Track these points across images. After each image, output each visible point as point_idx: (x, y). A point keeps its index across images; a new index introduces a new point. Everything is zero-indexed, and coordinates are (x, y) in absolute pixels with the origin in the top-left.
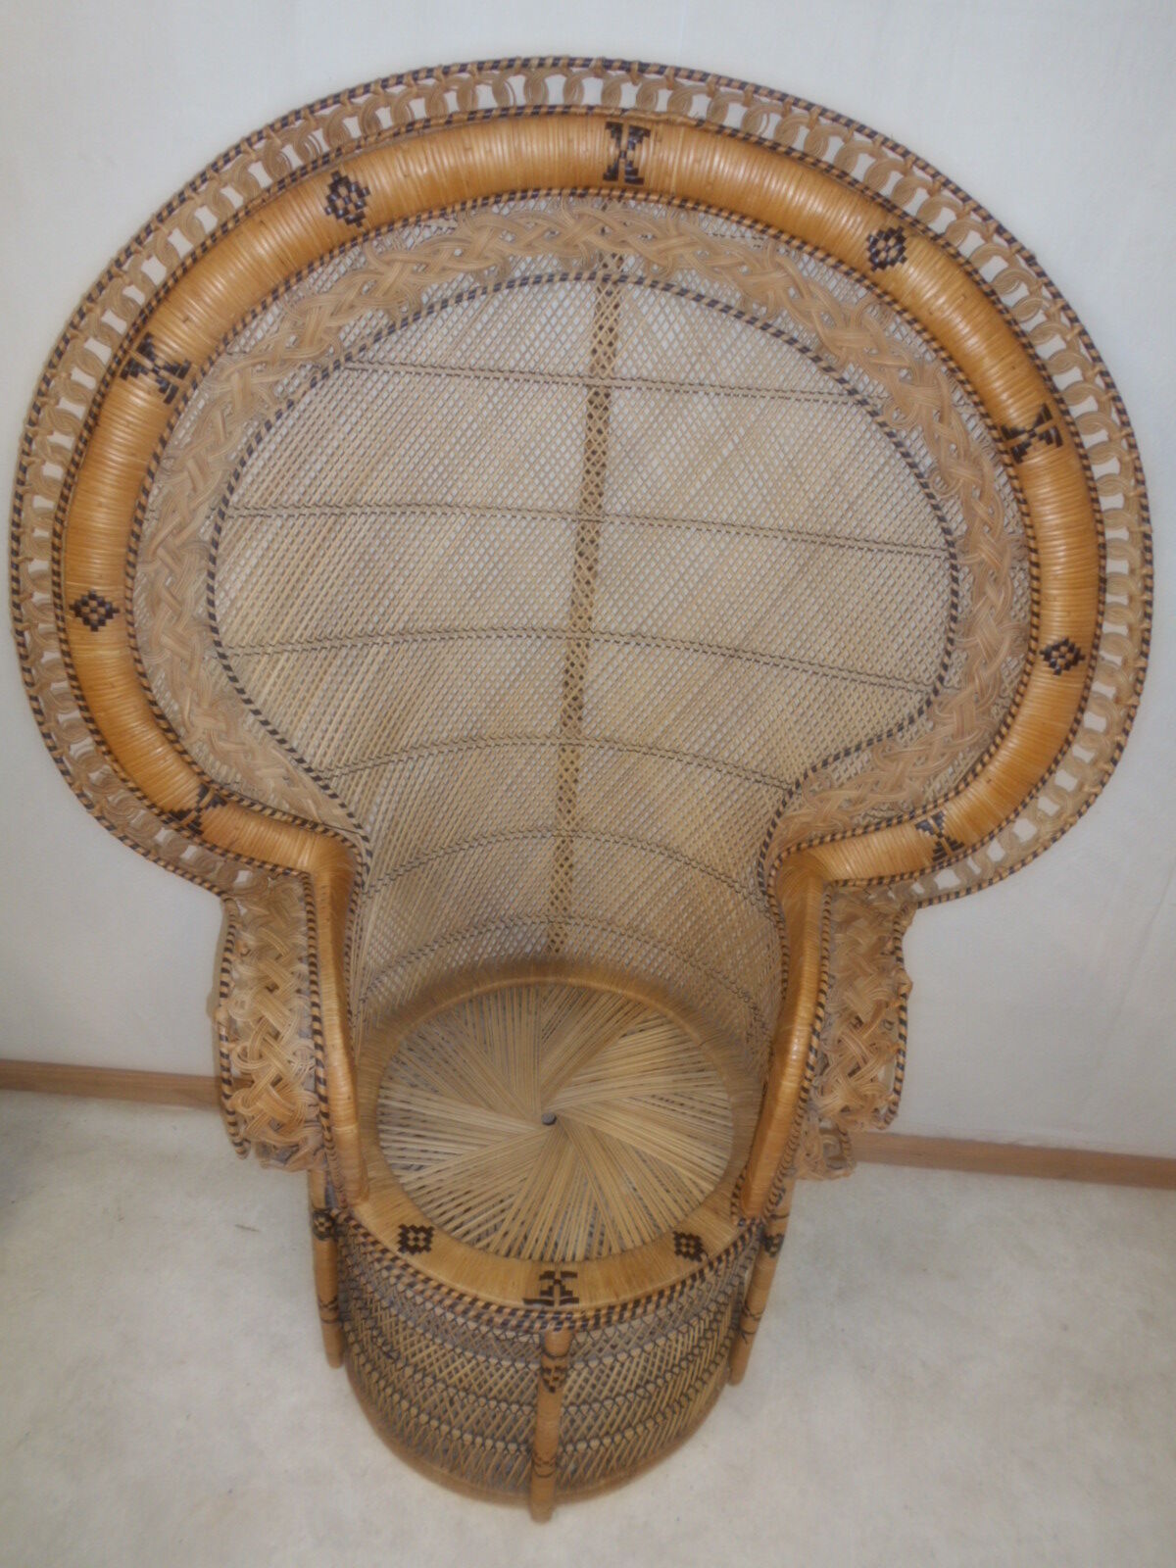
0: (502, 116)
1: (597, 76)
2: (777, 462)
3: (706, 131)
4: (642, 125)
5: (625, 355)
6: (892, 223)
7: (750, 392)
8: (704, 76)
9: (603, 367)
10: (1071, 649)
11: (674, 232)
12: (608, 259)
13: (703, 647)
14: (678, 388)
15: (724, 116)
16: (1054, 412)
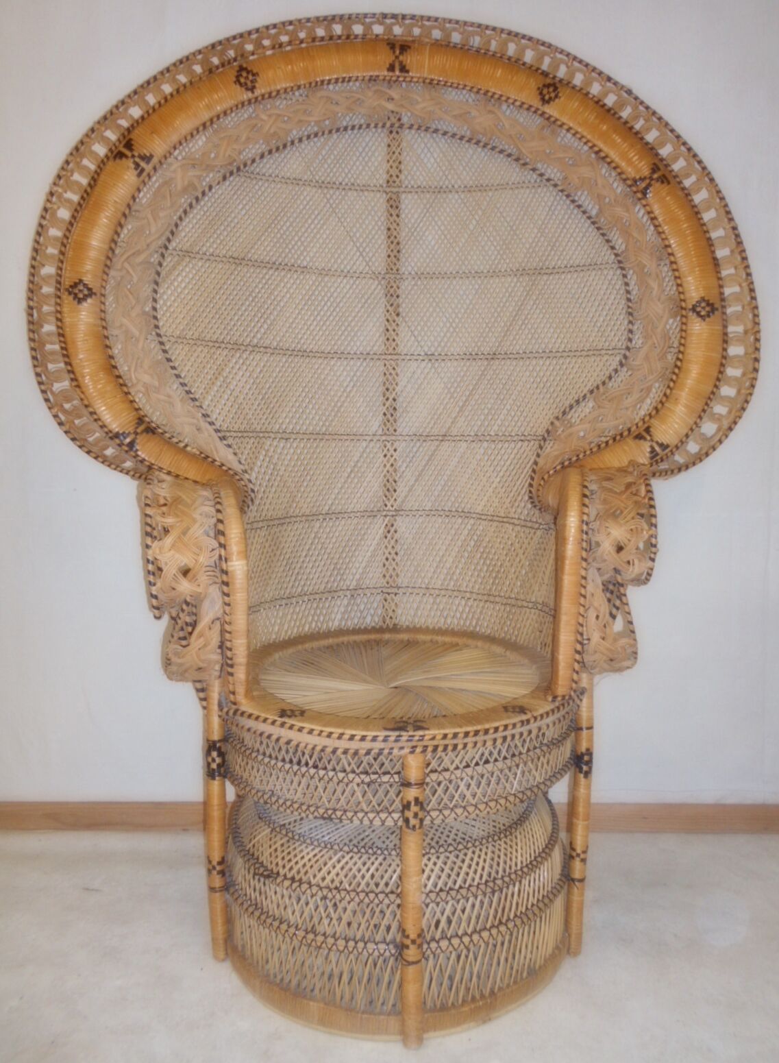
1: (380, 22)
2: (503, 229)
3: (442, 46)
4: (406, 43)
5: (406, 173)
6: (549, 81)
7: (482, 188)
8: (437, 19)
9: (394, 180)
10: (708, 304)
11: (428, 98)
13: (471, 357)
14: (440, 190)
15: (450, 38)
16: (661, 167)
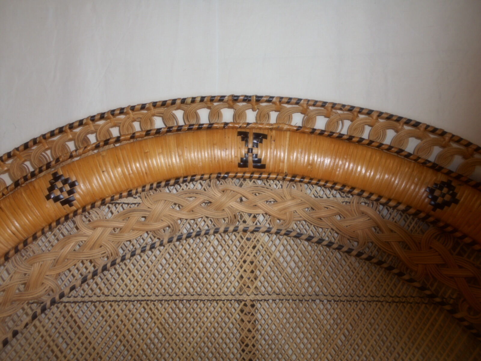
0: (167, 132)
1: (230, 107)
3: (304, 133)
4: (261, 132)
5: (262, 279)
6: (441, 178)
8: (298, 101)
9: (248, 287)
11: (289, 197)
12: (246, 217)
15: (314, 123)
